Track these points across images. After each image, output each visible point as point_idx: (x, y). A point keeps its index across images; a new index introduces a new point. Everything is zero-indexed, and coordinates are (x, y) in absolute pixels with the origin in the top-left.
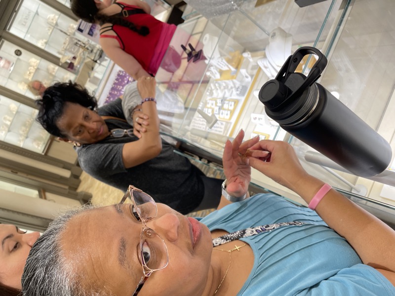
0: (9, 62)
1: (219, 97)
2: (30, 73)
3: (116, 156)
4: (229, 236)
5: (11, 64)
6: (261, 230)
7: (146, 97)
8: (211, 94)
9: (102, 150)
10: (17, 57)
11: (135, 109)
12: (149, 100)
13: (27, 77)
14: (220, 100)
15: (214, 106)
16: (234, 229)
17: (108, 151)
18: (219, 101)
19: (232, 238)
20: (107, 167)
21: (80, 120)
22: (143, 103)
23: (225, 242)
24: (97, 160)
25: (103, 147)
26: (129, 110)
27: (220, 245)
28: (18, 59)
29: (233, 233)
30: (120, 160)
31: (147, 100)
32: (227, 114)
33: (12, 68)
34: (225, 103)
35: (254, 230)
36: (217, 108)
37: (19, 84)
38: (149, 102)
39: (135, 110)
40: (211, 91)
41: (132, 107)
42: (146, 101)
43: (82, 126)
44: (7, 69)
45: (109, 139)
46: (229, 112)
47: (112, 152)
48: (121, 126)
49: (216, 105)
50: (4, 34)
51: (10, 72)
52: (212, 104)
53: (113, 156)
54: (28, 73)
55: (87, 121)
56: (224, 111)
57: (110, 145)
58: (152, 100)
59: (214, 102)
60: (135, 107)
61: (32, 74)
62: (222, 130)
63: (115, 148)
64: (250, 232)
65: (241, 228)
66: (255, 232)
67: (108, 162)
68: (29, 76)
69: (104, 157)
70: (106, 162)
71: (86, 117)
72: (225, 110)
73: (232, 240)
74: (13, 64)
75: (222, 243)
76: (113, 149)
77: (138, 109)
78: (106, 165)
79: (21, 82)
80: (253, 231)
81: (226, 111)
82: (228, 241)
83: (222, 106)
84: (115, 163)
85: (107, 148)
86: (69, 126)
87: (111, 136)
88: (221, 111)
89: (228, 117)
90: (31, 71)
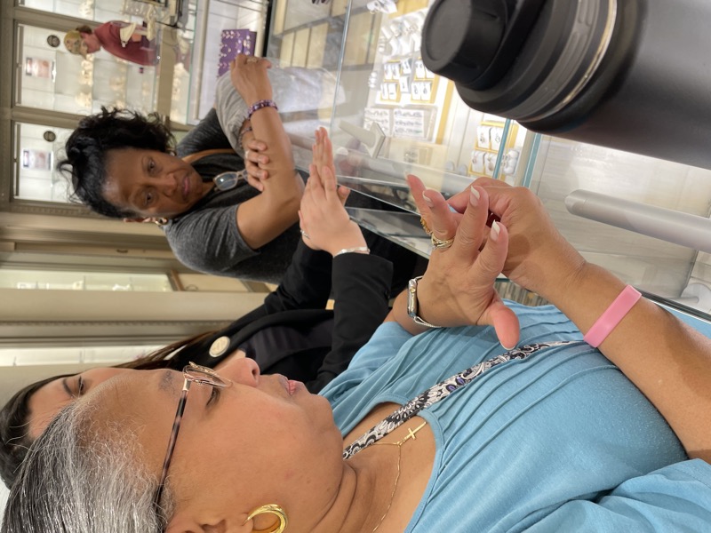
0: (46, 64)
1: (404, 54)
2: (86, 73)
3: (229, 233)
4: (400, 412)
5: (51, 65)
6: (456, 384)
7: (254, 102)
8: (389, 50)
9: (202, 225)
10: (54, 49)
11: (241, 128)
12: (260, 107)
13: (84, 82)
14: (407, 60)
15: (397, 77)
16: (407, 396)
17: (212, 225)
18: (404, 62)
19: (405, 416)
20: (219, 254)
21: (142, 178)
22: (250, 115)
23: (394, 426)
24: (198, 246)
25: (202, 220)
26: (233, 133)
27: (385, 435)
28: (58, 52)
29: (408, 406)
30: (237, 238)
31: (256, 107)
32: (425, 91)
33: (54, 73)
34: (417, 66)
35: (443, 387)
36: (403, 80)
37: (76, 98)
38: (261, 110)
39: (243, 132)
40: (387, 42)
41: (235, 126)
42: (254, 110)
43: (148, 187)
44: (47, 76)
45: (213, 198)
46: (428, 85)
47: (220, 225)
48: (229, 166)
49: (402, 75)
50: (19, 15)
51: (54, 81)
52: (394, 73)
53: (223, 233)
54: (83, 72)
55: (155, 176)
56: (417, 85)
57: (214, 214)
58: (267, 104)
59: (397, 68)
60: (240, 124)
61: (91, 73)
62: (422, 128)
63: (223, 218)
64: (436, 393)
65: (421, 390)
66: (446, 393)
67: (219, 247)
68: (86, 78)
69: (208, 239)
70: (216, 246)
71: (151, 169)
72: (419, 81)
73: (405, 420)
74: (53, 63)
75: (388, 431)
76: (221, 221)
77: (247, 128)
78: (217, 252)
79: (78, 94)
80: (440, 391)
81: (422, 84)
82: (399, 423)
83: (414, 72)
84: (232, 245)
85: (210, 220)
86: (125, 194)
87: (216, 189)
88: (413, 85)
89: (427, 97)
90: (87, 68)
